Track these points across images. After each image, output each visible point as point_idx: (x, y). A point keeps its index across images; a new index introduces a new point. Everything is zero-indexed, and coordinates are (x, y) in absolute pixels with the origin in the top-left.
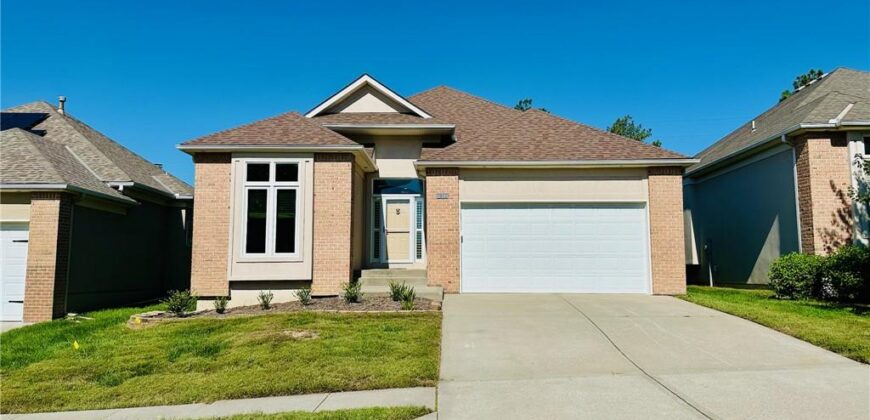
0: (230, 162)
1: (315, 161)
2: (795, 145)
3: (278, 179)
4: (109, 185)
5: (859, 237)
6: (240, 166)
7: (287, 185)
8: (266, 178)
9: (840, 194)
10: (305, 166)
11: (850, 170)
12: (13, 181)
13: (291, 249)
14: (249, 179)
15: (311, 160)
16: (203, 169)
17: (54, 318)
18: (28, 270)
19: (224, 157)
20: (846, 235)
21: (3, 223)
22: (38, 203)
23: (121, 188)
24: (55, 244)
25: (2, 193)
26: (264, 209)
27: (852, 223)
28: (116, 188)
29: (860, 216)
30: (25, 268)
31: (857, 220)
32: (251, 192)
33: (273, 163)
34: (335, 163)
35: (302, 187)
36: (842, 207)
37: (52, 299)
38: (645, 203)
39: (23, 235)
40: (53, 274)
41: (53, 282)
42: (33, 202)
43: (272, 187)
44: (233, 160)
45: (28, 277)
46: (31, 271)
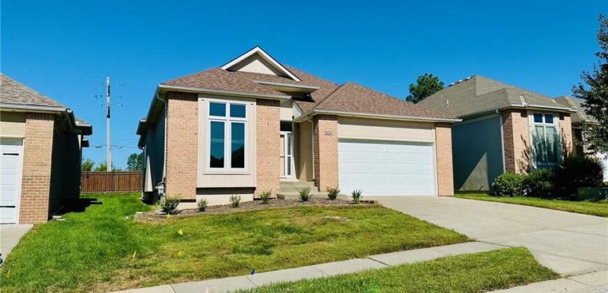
0: (197, 100)
1: (257, 104)
2: (502, 115)
3: (231, 116)
5: (533, 164)
6: (204, 104)
7: (238, 120)
8: (224, 114)
9: (525, 142)
10: (251, 107)
11: (529, 130)
12: (10, 102)
13: (242, 165)
14: (211, 114)
15: (255, 103)
17: (49, 219)
18: (23, 179)
19: (193, 96)
20: (527, 164)
21: (2, 138)
22: (32, 123)
25: (2, 112)
26: (222, 136)
27: (529, 157)
29: (533, 153)
30: (20, 177)
31: (532, 155)
32: (213, 123)
33: (228, 103)
34: (269, 107)
35: (249, 122)
36: (526, 148)
37: (48, 204)
38: (433, 143)
40: (48, 182)
41: (49, 189)
42: (27, 121)
43: (228, 120)
44: (199, 99)
45: (23, 185)
46: (25, 180)
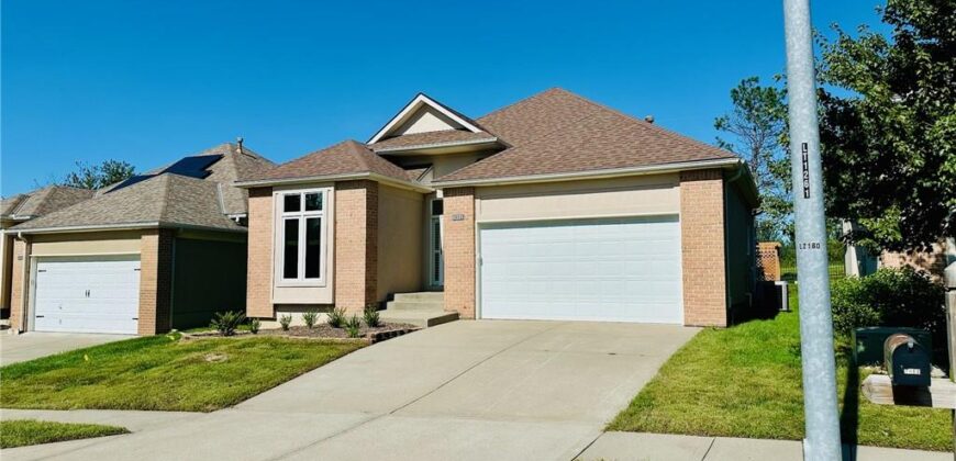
0: (271, 195)
1: (336, 189)
3: (307, 209)
4: (230, 216)
6: (279, 197)
7: (313, 214)
8: (298, 209)
10: (327, 194)
13: (317, 275)
14: (286, 210)
15: (333, 189)
16: (255, 202)
17: (157, 332)
18: (140, 293)
19: (267, 191)
22: (145, 238)
23: (237, 220)
24: (156, 271)
26: (296, 238)
28: (234, 219)
30: (138, 291)
32: (287, 221)
33: (303, 193)
34: (353, 191)
35: (325, 215)
37: (155, 317)
38: (678, 215)
39: (137, 264)
40: (155, 297)
41: (155, 303)
42: (143, 237)
43: (302, 216)
44: (274, 193)
45: (140, 299)
46: (142, 294)
